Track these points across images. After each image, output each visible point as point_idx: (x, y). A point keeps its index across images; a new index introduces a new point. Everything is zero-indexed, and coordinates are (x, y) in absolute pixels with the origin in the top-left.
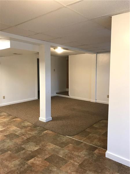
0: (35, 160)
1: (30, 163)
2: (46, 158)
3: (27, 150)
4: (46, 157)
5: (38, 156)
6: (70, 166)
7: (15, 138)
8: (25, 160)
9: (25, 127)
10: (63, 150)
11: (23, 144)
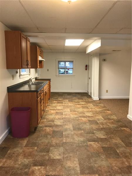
1: (90, 144)
2: (104, 146)
5: (100, 142)
6: (119, 162)
7: (94, 124)
8: (88, 140)
9: (109, 119)
10: (125, 148)
11: (95, 130)
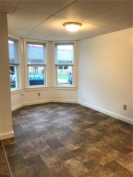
0: (73, 148)
1: (77, 146)
3: (80, 161)
4: (62, 148)
